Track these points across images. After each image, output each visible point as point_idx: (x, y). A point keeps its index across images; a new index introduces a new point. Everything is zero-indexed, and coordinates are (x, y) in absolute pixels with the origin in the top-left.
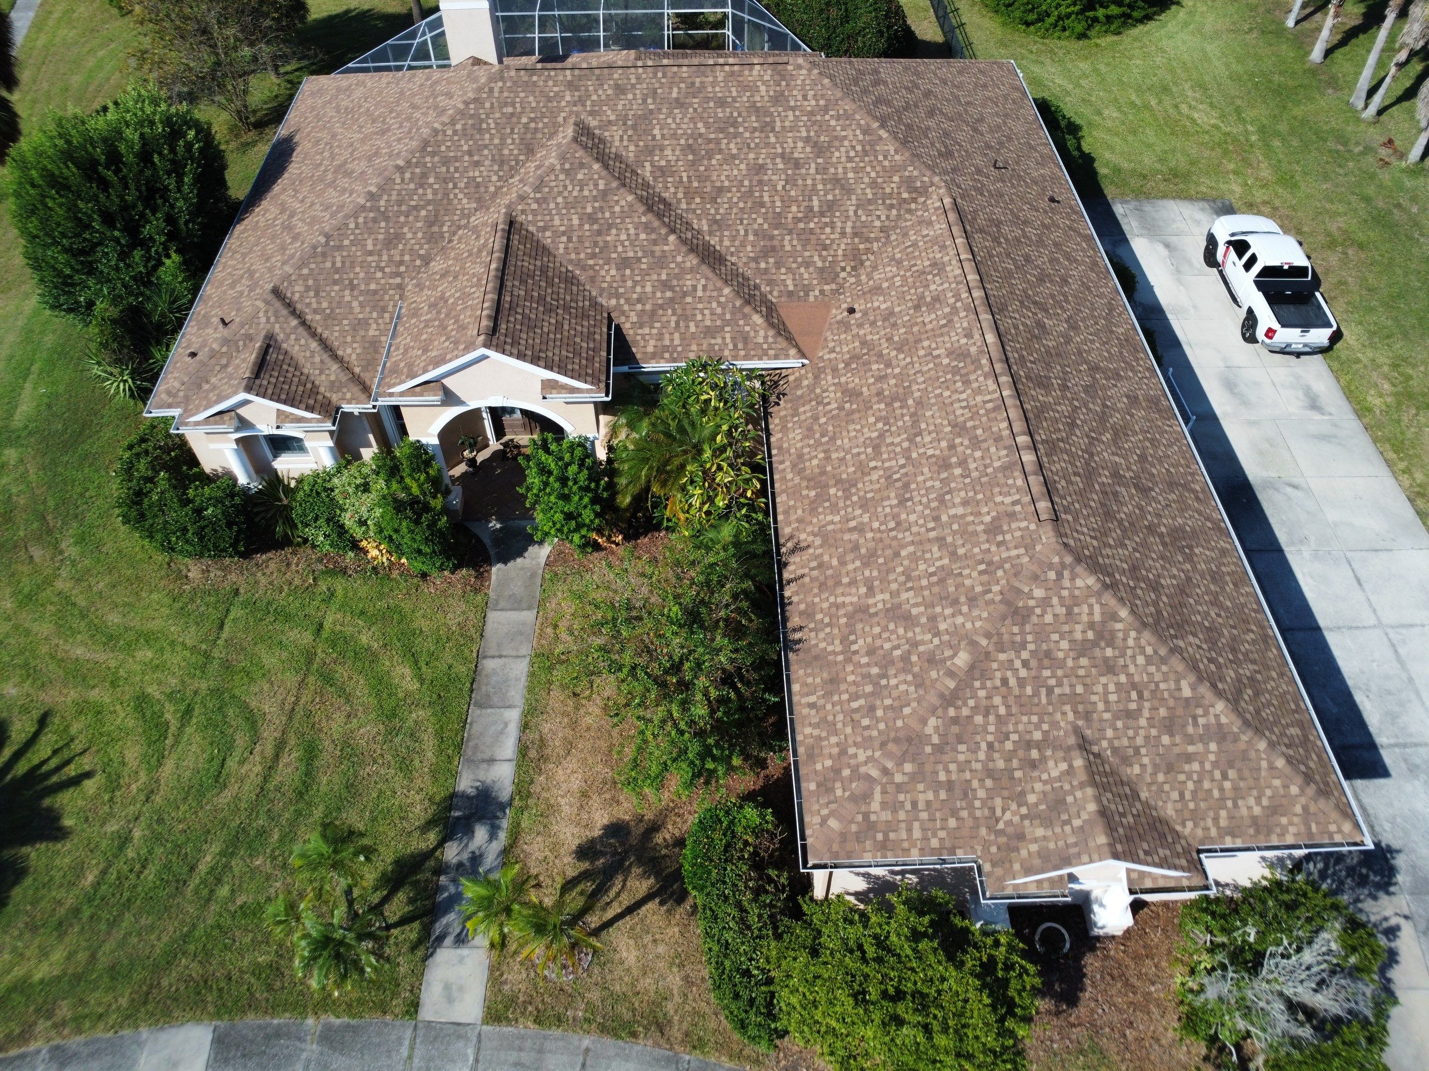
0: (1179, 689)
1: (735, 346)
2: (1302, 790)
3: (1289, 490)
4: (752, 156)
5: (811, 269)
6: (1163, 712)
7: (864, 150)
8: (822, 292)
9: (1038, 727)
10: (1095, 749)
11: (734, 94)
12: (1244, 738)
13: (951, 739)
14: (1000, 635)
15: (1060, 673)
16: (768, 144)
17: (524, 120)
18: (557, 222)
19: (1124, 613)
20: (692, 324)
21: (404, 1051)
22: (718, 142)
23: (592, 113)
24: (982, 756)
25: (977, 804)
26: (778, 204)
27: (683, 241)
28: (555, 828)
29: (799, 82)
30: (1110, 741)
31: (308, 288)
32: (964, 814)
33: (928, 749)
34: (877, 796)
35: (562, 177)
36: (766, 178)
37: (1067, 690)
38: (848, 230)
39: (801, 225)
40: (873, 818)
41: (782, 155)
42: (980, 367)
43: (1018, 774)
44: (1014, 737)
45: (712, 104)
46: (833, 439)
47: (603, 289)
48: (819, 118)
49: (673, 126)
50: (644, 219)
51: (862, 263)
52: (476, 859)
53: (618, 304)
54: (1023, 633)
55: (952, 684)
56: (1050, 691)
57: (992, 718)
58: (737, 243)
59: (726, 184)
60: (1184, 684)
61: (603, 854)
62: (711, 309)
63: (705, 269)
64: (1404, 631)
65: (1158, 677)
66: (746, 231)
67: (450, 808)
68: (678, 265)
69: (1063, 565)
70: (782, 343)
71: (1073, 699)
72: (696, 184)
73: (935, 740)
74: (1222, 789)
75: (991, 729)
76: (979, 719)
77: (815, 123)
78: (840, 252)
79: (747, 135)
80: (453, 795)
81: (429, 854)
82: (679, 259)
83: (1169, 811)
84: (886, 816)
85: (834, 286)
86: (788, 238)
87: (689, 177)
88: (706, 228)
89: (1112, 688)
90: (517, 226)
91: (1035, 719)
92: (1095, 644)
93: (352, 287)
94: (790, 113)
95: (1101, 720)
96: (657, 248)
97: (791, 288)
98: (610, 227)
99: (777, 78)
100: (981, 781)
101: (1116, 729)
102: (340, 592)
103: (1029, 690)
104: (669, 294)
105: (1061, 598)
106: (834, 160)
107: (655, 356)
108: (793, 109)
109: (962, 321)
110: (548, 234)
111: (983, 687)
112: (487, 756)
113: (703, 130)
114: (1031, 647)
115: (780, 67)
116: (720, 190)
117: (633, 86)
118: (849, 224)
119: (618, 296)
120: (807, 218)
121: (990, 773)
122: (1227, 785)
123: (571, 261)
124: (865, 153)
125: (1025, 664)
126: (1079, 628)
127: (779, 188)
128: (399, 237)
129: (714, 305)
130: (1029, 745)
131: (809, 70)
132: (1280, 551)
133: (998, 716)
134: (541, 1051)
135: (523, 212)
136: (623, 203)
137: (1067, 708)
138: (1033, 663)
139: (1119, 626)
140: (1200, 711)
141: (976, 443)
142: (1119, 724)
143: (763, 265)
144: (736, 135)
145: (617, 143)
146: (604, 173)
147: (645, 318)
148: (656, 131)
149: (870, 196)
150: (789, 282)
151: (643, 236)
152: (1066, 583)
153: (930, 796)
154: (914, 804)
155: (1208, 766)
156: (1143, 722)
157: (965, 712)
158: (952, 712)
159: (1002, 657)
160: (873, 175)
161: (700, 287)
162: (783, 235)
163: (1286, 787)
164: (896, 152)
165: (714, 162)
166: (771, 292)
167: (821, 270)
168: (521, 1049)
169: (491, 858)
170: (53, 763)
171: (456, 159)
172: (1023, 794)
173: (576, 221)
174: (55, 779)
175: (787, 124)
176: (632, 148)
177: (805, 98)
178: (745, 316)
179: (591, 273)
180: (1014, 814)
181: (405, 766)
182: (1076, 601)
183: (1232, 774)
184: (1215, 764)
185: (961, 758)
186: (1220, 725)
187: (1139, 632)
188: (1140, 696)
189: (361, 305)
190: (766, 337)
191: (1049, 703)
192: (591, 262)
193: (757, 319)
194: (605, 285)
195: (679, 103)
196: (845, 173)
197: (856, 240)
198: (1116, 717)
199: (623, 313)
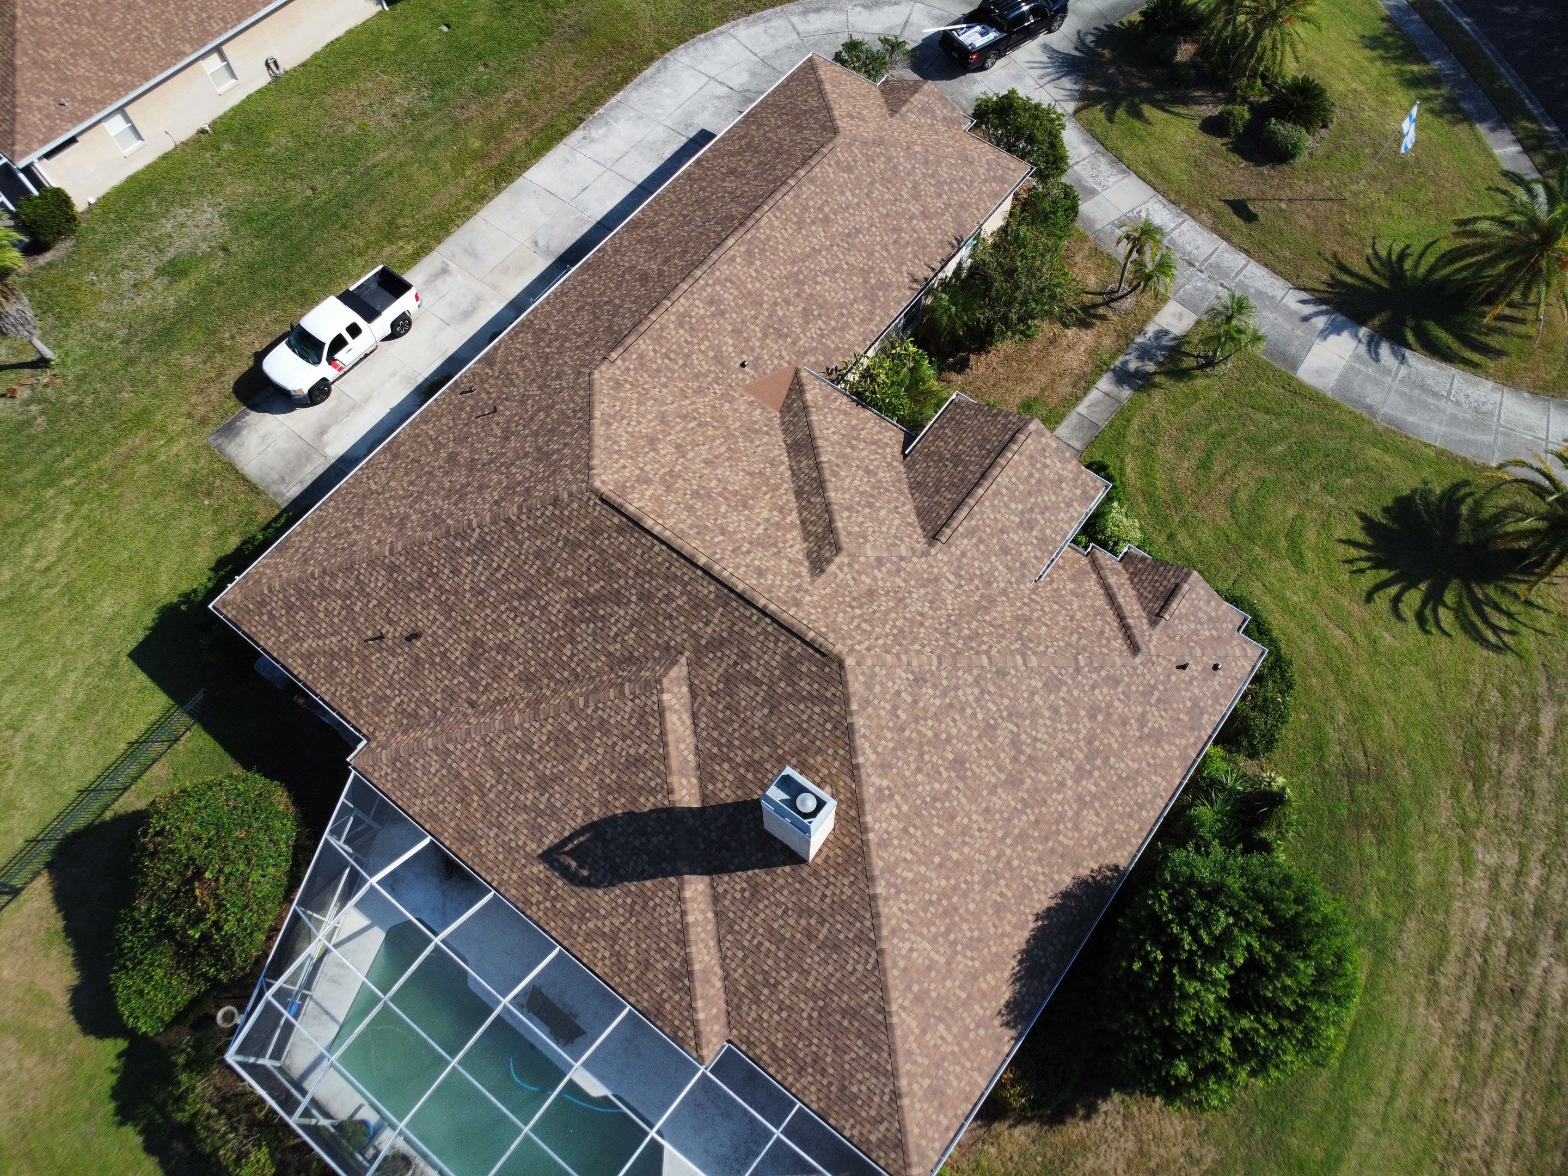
3: (541, 244)
29: (616, 476)
35: (871, 538)
36: (710, 457)
38: (688, 402)
39: (716, 424)
41: (683, 457)
42: (753, 237)
45: (699, 513)
46: (842, 306)
47: (897, 473)
48: (630, 453)
49: (743, 524)
50: (833, 479)
53: (892, 461)
64: (602, 162)
109: (724, 270)
119: (890, 464)
123: (906, 497)
129: (829, 419)
135: (917, 542)
136: (840, 496)
141: (806, 209)
143: (765, 429)
146: (837, 520)
147: (881, 445)
149: (651, 402)
150: (757, 412)
151: (843, 474)
160: (634, 407)
161: (830, 431)
162: (735, 430)
164: (602, 403)
165: (737, 488)
166: (775, 416)
167: (729, 402)
179: (897, 485)
192: (892, 489)
194: (893, 473)
199: (893, 456)
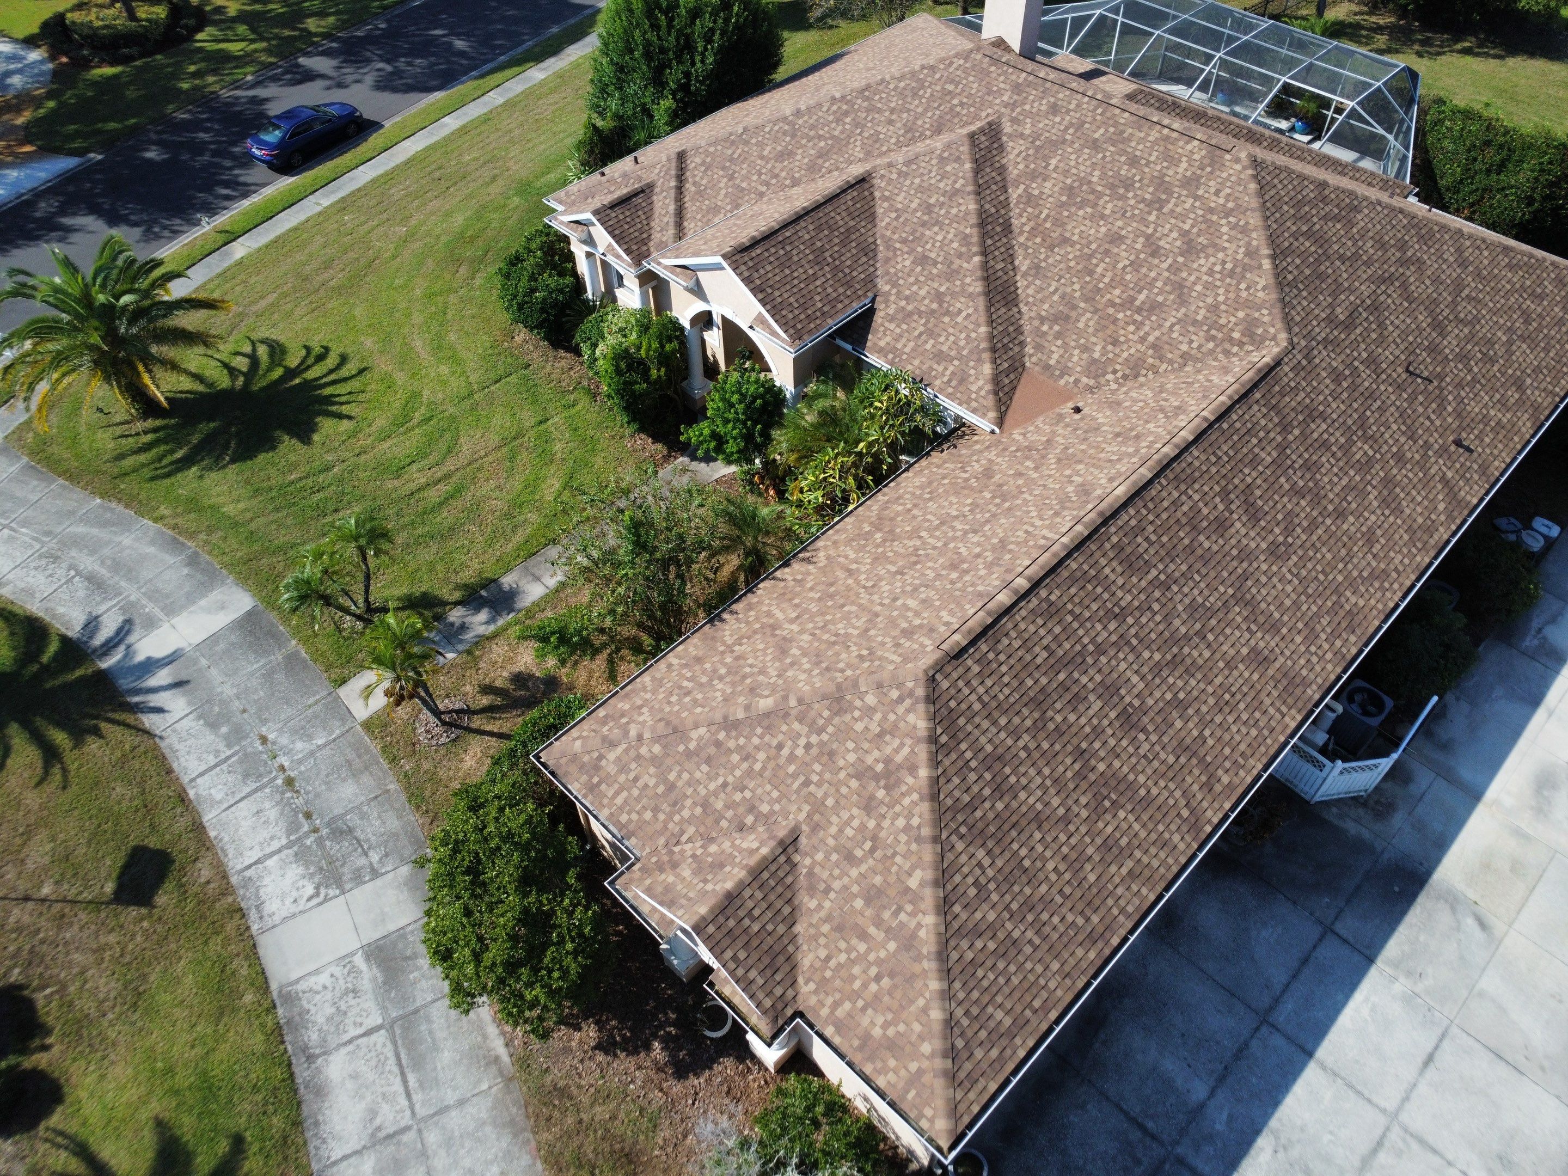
0: (910, 875)
1: (949, 381)
2: (933, 1055)
3: (1470, 922)
4: (1120, 223)
5: (1085, 356)
6: (878, 880)
7: (1232, 270)
8: (1077, 381)
9: (772, 802)
10: (797, 858)
11: (1153, 159)
12: (926, 964)
13: (703, 755)
14: (809, 706)
15: (827, 776)
16: (1143, 221)
17: (955, 102)
18: (900, 198)
19: (923, 773)
20: (931, 342)
21: (311, 701)
22: (1100, 195)
23: (1014, 121)
24: (712, 786)
25: (677, 818)
26: (1106, 280)
27: (985, 266)
28: (521, 649)
29: (1224, 175)
30: (814, 863)
31: (704, 163)
32: (662, 817)
33: (681, 748)
34: (620, 750)
35: (934, 162)
36: (1116, 250)
37: (820, 794)
38: (1151, 339)
39: (1111, 311)
40: (604, 763)
41: (1148, 237)
42: (1081, 508)
43: (724, 824)
44: (748, 794)
45: (1123, 159)
46: (931, 499)
47: (888, 273)
48: (1214, 218)
49: (1073, 163)
50: (968, 231)
51: (1136, 377)
52: (463, 628)
53: (888, 293)
54: (829, 721)
55: (741, 715)
56: (807, 783)
57: (745, 765)
58: (1039, 296)
59: (1075, 238)
60: (918, 874)
61: (527, 689)
62: (957, 338)
63: (981, 302)
64: (1415, 1146)
65: (901, 848)
66: (1057, 290)
67: (484, 587)
68: (963, 285)
69: (911, 694)
70: (990, 401)
71: (818, 807)
72: (1048, 225)
73: (692, 746)
74: (865, 986)
75: (738, 773)
76: (735, 758)
77: (1206, 221)
78: (1125, 355)
79: (1132, 202)
80: (495, 581)
81: (443, 603)
82: (968, 280)
83: (806, 960)
84: (612, 769)
85: (1092, 382)
86: (1089, 315)
87: (1048, 216)
88: (1024, 268)
89: (856, 823)
90: (866, 186)
91: (775, 794)
92: (876, 777)
93: (731, 178)
94: (1191, 201)
95: (823, 841)
96: (958, 262)
97: (1052, 362)
98: (937, 223)
99: (1206, 161)
100: (695, 804)
101: (827, 857)
102: (578, 407)
103: (791, 769)
104: (935, 306)
105: (885, 718)
106: (1195, 266)
107: (881, 352)
108: (1196, 198)
109: (1125, 465)
110: (886, 205)
111: (761, 737)
112: (537, 573)
113: (1095, 179)
114: (825, 737)
115: (1218, 152)
116: (1065, 241)
117: (1068, 111)
118: (1157, 333)
119: (895, 285)
120: (1122, 307)
121: (705, 805)
122: (873, 987)
123: (883, 236)
124: (1232, 274)
125: (808, 746)
126: (876, 754)
127: (1120, 266)
128: (791, 154)
129: (963, 336)
130: (752, 809)
131: (1244, 168)
132: (1371, 960)
133: (751, 768)
134: (366, 768)
135: (883, 176)
136: (963, 208)
137: (806, 808)
138: (814, 751)
139: (910, 780)
140: (909, 908)
141: (993, 563)
142: (834, 857)
143: (1045, 328)
144: (1123, 198)
145: (1012, 157)
146: (970, 175)
147: (900, 316)
148: (1053, 162)
149: (1199, 318)
150: (1055, 357)
151: (955, 245)
152: (900, 710)
153: (652, 782)
154: (636, 779)
155: (872, 957)
156: (854, 873)
157: (731, 744)
158: (722, 735)
159: (796, 726)
160: (1221, 298)
161: (964, 314)
162: (1085, 311)
163: (921, 1038)
164: (1264, 288)
165: (1081, 213)
166: (1031, 356)
167: (1095, 361)
168: (359, 756)
169: (468, 636)
170: (343, 399)
171: (879, 111)
172: (712, 840)
173: (914, 205)
174: (334, 408)
175: (1179, 210)
176: (1021, 167)
177: (1217, 193)
178: (979, 361)
179: (890, 254)
180: (693, 849)
181: (490, 543)
182: (893, 730)
183: (886, 982)
184: (879, 962)
185: (698, 775)
186: (914, 935)
187: (921, 799)
188: (873, 850)
189: (726, 195)
190: (980, 388)
191: (798, 792)
192: (898, 245)
193: (987, 369)
194: (892, 270)
195: (1095, 145)
196: (1194, 283)
197: (1151, 352)
198: (836, 850)
199: (887, 302)
